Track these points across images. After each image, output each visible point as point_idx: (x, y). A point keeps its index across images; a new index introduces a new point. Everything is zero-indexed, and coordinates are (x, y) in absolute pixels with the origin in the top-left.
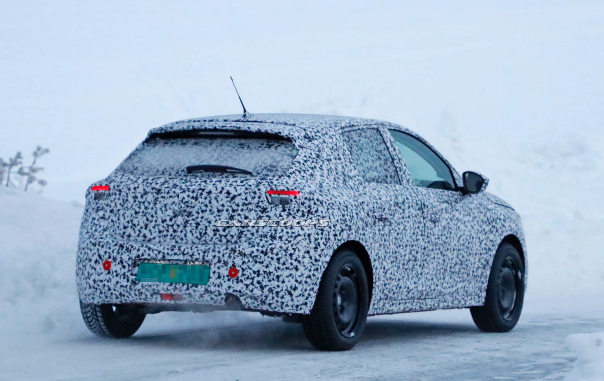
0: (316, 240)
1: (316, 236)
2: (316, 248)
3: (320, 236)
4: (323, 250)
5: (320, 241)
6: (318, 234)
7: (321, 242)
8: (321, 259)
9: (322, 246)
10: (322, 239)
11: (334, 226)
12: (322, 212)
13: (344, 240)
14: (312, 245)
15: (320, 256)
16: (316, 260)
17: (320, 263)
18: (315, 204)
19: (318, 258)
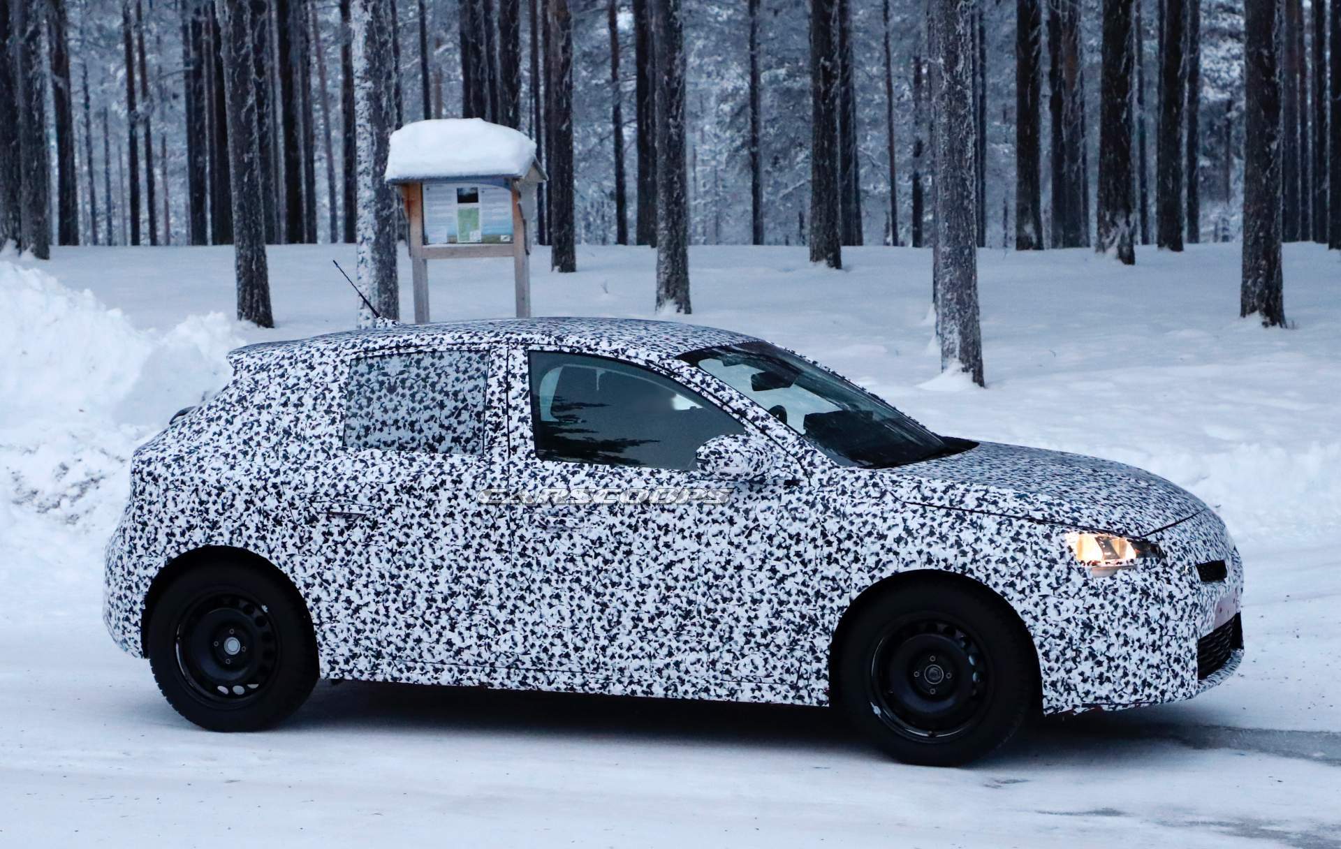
0: (132, 539)
1: (133, 533)
2: (130, 552)
3: (139, 533)
4: (140, 557)
5: (137, 541)
6: (135, 530)
7: (139, 543)
8: (136, 572)
9: (140, 551)
10: (141, 538)
11: (171, 520)
12: (151, 494)
13: (195, 543)
14: (127, 548)
15: (135, 565)
16: (129, 573)
17: (135, 578)
18: (142, 479)
19: (132, 569)
